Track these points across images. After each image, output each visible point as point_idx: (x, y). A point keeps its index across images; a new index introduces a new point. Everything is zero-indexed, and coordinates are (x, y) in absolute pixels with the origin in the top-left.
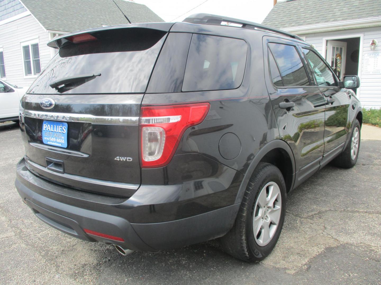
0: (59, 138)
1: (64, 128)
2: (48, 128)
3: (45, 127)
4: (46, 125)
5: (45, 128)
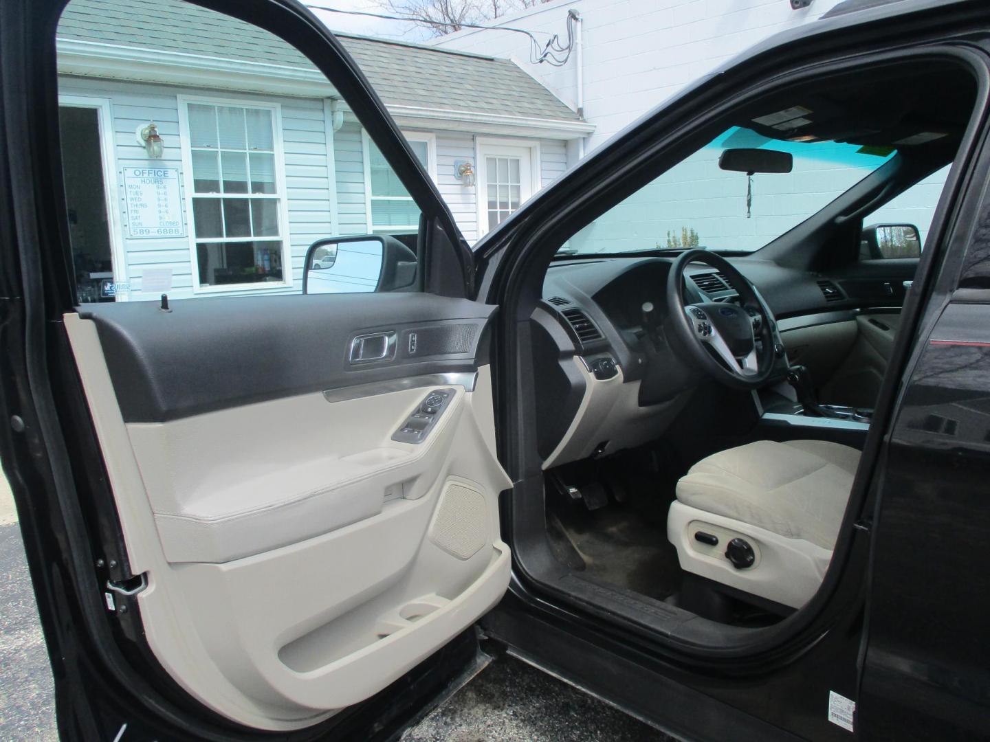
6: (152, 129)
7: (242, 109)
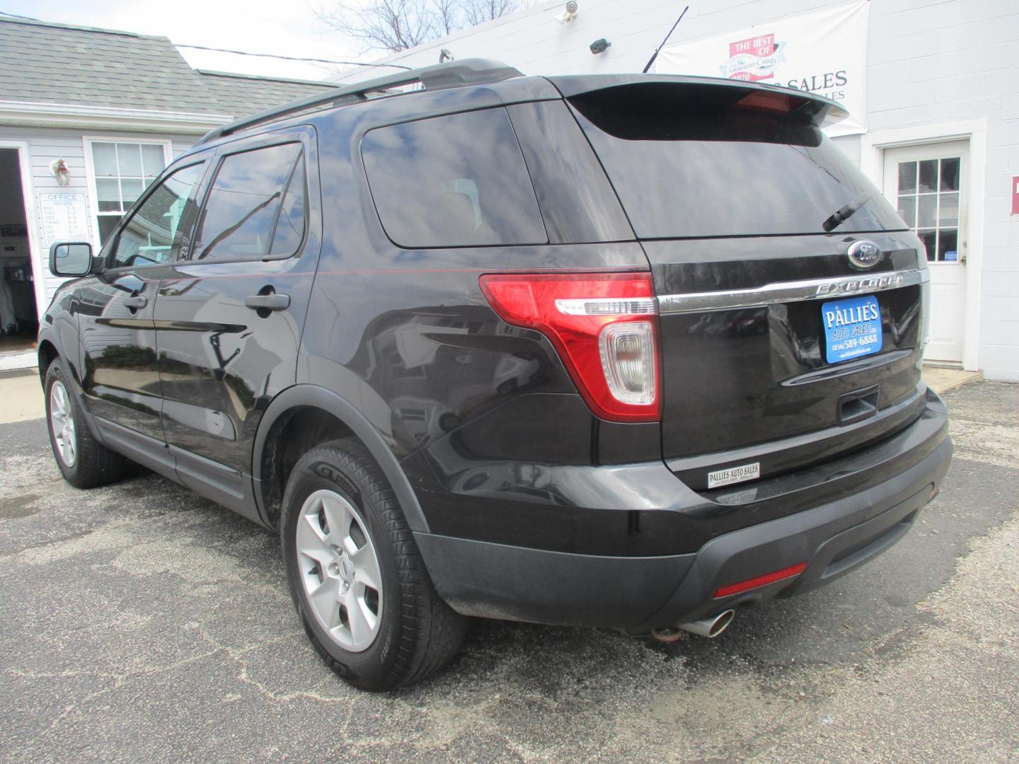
0: (863, 336)
1: (873, 307)
2: (838, 320)
3: (831, 318)
4: (832, 314)
5: (831, 322)
6: (61, 163)
7: (138, 145)
